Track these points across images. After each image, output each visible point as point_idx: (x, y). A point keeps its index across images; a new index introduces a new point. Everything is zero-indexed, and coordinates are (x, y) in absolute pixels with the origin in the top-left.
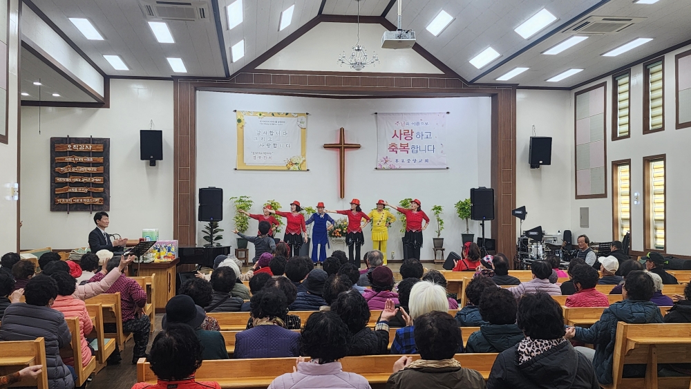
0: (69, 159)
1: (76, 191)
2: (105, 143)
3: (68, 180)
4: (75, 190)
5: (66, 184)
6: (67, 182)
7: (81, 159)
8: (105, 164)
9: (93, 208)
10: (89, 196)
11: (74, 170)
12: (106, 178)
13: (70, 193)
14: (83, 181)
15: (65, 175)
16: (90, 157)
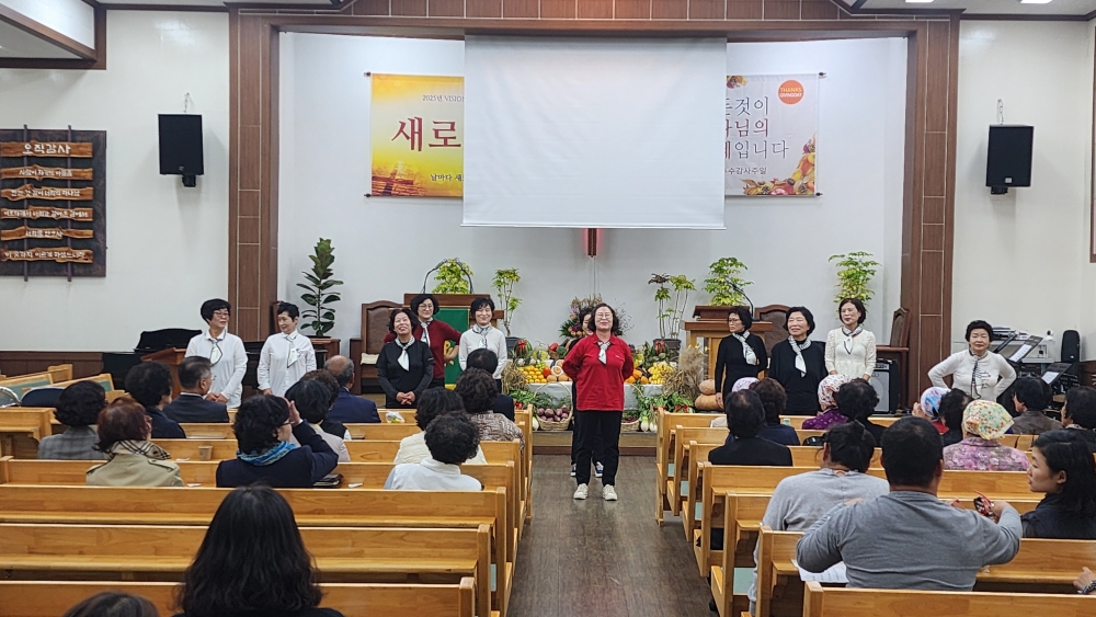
0: (26, 172)
1: (41, 236)
2: (97, 140)
3: (24, 213)
4: (38, 233)
5: (21, 221)
6: (23, 219)
7: (49, 173)
8: (97, 183)
9: (73, 270)
10: (66, 246)
11: (36, 193)
12: (99, 210)
13: (29, 239)
14: (53, 216)
15: (19, 204)
16: (66, 168)
